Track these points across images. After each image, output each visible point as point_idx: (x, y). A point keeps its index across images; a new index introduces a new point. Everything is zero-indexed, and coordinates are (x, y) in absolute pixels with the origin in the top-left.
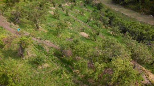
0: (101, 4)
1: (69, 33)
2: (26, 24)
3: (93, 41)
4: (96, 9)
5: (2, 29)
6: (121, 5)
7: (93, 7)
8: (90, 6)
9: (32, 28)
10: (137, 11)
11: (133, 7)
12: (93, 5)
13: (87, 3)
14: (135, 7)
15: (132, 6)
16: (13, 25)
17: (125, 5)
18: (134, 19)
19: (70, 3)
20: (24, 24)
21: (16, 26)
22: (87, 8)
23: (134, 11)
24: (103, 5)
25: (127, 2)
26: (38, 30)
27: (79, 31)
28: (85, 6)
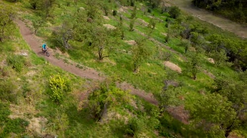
0: (177, 8)
1: (148, 64)
2: (79, 51)
3: (190, 77)
4: (168, 16)
5: (45, 63)
6: (208, 9)
7: (162, 13)
8: (158, 11)
9: (91, 58)
10: (236, 21)
11: (229, 14)
12: (162, 10)
13: (151, 7)
14: (231, 13)
15: (226, 13)
16: (60, 53)
17: (214, 10)
18: (233, 35)
19: (126, 8)
20: (75, 50)
21: (65, 54)
22: (153, 15)
23: (231, 21)
24: (180, 10)
25: (218, 6)
26: (101, 61)
27: (160, 59)
28: (149, 11)
